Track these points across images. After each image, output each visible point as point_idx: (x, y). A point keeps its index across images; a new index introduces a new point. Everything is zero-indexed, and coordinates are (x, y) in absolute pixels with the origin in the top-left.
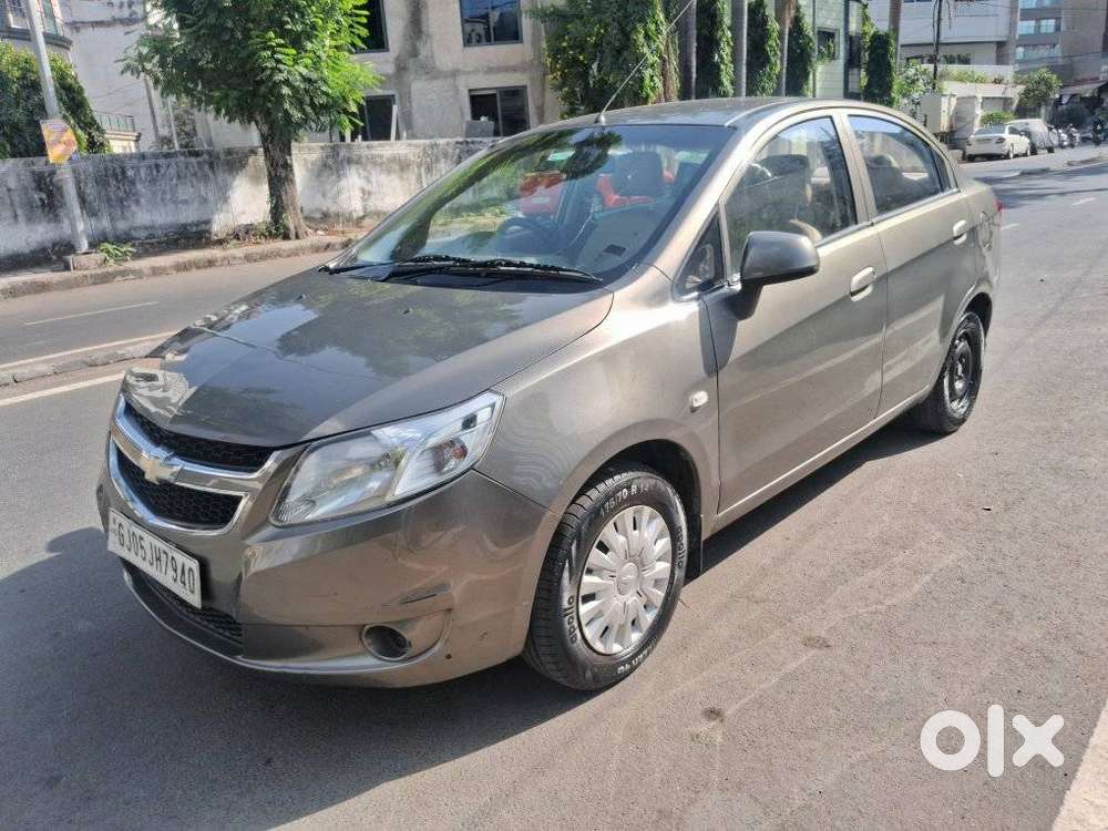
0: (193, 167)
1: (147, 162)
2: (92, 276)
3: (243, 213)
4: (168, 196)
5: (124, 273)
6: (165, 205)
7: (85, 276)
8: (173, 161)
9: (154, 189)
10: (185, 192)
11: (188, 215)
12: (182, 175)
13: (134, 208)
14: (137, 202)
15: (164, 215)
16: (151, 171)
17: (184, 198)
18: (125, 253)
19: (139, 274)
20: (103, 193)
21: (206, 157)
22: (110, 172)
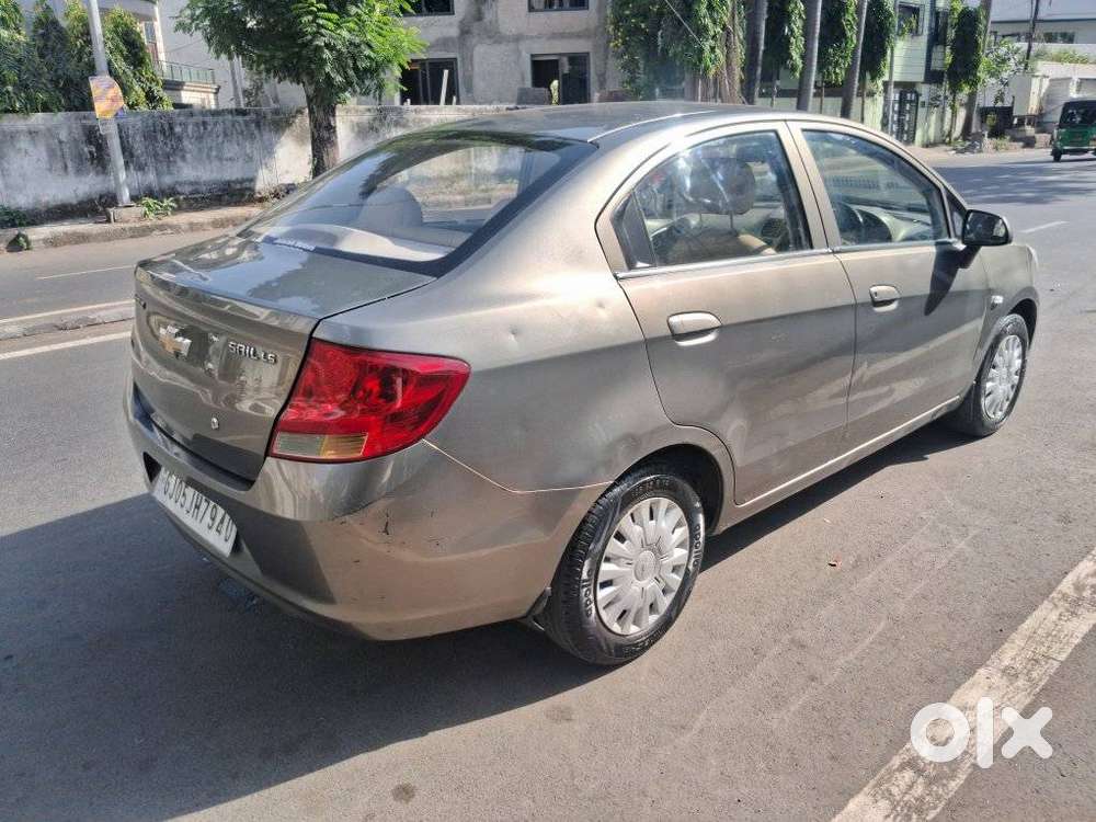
0: (240, 125)
1: (194, 119)
2: (131, 229)
3: (287, 172)
4: (214, 153)
5: (162, 228)
6: (211, 163)
7: (124, 229)
8: (221, 118)
9: (201, 146)
10: (231, 150)
11: (232, 173)
12: (229, 132)
13: (180, 163)
14: (183, 158)
15: (209, 173)
16: (198, 128)
17: (229, 155)
18: (166, 208)
19: (176, 229)
20: (151, 147)
21: (253, 116)
22: (159, 128)
